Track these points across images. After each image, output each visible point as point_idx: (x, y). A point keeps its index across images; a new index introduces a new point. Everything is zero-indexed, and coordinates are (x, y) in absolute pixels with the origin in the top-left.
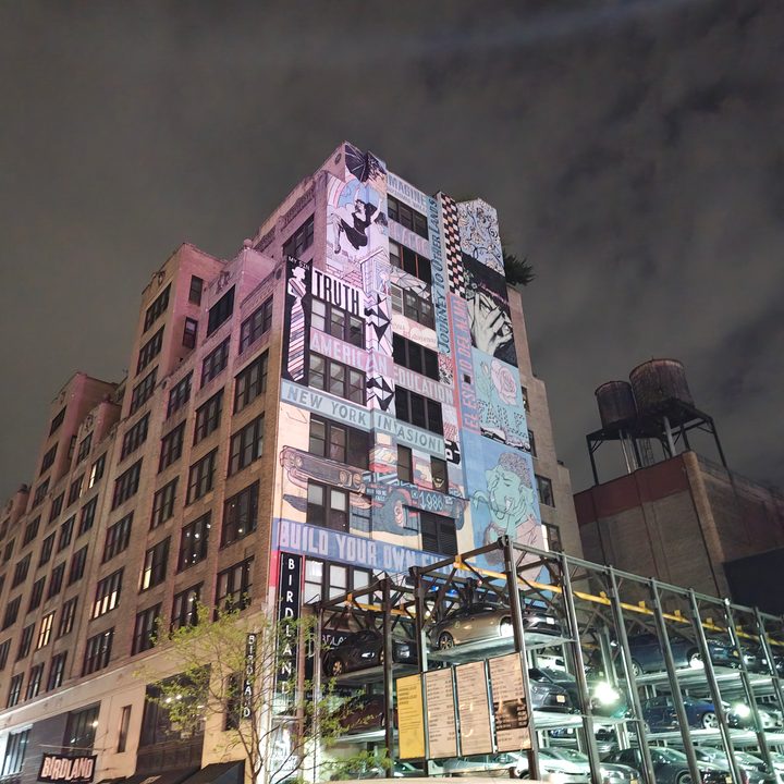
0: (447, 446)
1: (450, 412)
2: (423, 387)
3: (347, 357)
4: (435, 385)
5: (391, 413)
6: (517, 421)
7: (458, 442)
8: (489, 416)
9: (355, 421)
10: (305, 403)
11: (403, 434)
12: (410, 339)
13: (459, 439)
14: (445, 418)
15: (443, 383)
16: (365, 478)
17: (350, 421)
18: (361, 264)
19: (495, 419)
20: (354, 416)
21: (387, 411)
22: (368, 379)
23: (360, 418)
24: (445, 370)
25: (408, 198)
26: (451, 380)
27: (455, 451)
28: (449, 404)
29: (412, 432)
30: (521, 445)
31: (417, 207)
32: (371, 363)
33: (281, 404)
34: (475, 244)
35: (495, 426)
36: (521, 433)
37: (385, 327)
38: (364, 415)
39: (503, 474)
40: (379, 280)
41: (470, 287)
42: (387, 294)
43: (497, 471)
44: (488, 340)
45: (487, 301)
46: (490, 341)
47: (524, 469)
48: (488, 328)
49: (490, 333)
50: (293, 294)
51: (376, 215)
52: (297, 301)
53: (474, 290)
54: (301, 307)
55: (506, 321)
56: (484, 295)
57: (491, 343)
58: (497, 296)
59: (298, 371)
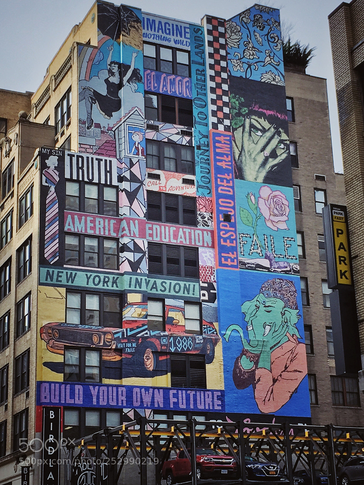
0: (202, 288)
1: (208, 254)
2: (179, 237)
3: (100, 228)
4: (193, 231)
5: (142, 272)
6: (286, 245)
7: (215, 281)
8: (252, 248)
9: (108, 286)
10: (61, 281)
11: (156, 288)
12: (167, 192)
13: (215, 279)
14: (202, 262)
15: (202, 227)
16: (116, 336)
17: (104, 288)
18: (114, 131)
19: (260, 249)
20: (108, 281)
21: (139, 271)
22: (121, 244)
23: (113, 283)
24: (205, 213)
25: (168, 36)
26: (210, 222)
27: (212, 291)
28: (208, 247)
29: (166, 283)
30: (288, 269)
31: (179, 43)
32: (124, 229)
33: (40, 288)
34: (249, 61)
35: (259, 257)
36: (289, 256)
37: (138, 189)
38: (117, 278)
39: (264, 302)
40: (132, 143)
41: (239, 114)
42: (140, 156)
43: (257, 300)
44: (258, 167)
45: (259, 123)
46: (259, 168)
47: (290, 292)
48: (258, 153)
49: (261, 159)
50: (47, 184)
51: (129, 73)
52: (50, 190)
53: (244, 116)
54: (55, 194)
55: (282, 138)
56: (256, 118)
57: (261, 169)
58: (273, 113)
59: (54, 254)
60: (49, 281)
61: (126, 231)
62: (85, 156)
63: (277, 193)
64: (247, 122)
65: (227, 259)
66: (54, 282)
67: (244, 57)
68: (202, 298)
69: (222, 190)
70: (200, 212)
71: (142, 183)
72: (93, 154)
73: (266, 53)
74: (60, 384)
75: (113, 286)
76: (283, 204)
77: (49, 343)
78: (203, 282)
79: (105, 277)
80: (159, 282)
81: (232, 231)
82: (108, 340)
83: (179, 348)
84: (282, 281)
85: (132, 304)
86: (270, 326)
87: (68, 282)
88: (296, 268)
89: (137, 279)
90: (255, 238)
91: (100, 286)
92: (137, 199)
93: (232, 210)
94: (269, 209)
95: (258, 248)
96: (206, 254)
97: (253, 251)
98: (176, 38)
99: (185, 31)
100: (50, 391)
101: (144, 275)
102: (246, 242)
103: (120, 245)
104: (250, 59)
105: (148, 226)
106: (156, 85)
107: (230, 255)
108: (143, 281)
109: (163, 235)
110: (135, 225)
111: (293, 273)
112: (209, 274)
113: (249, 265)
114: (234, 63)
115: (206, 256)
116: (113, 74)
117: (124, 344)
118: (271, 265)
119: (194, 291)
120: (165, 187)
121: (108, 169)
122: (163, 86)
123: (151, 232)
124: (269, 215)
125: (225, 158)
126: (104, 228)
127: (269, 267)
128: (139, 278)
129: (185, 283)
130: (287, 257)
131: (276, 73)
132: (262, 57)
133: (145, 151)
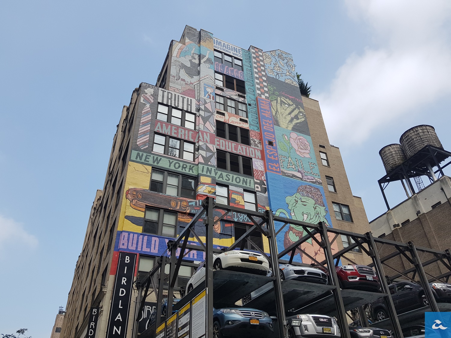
0: (256, 183)
1: (259, 163)
2: (239, 150)
3: (181, 135)
4: (248, 148)
5: (212, 164)
6: (311, 167)
7: (265, 180)
8: (289, 164)
10: (148, 161)
11: (222, 177)
12: (230, 123)
13: (265, 179)
14: (255, 167)
15: (253, 147)
16: (190, 204)
17: (182, 171)
18: (194, 85)
19: (294, 166)
20: (185, 168)
21: (209, 163)
23: (190, 169)
24: (255, 139)
25: (229, 51)
26: (259, 145)
27: (263, 186)
28: (258, 158)
29: (230, 176)
30: (314, 181)
31: (235, 55)
32: (199, 137)
33: (130, 163)
34: (277, 71)
35: (294, 170)
36: (314, 173)
37: (209, 117)
38: (193, 167)
39: (301, 198)
40: (206, 92)
41: (273, 94)
42: (211, 99)
43: (296, 197)
44: (287, 122)
45: (286, 101)
46: (289, 122)
47: (317, 195)
48: (287, 115)
49: (289, 118)
50: (144, 103)
51: (205, 59)
52: (146, 106)
53: (277, 95)
54: (149, 109)
55: (300, 111)
56: (284, 98)
57: (290, 123)
58: (294, 98)
59: (144, 144)
60: (138, 159)
61: (201, 138)
62: (173, 93)
64: (279, 98)
65: (272, 167)
66: (143, 161)
67: (274, 69)
68: (256, 189)
69: (266, 128)
70: (252, 138)
71: (212, 114)
72: (179, 94)
73: (286, 70)
74: (139, 235)
75: (189, 171)
76: (306, 144)
77: (132, 202)
78: (256, 179)
79: (183, 165)
80: (224, 174)
81: (275, 151)
82: (183, 206)
83: (241, 219)
84: (311, 187)
85: (204, 184)
86: (307, 215)
87: (154, 163)
88: (319, 181)
89: (208, 168)
90: (290, 159)
91: (180, 170)
92: (209, 122)
93: (274, 140)
94: (298, 145)
95: (292, 166)
96: (257, 163)
97: (289, 166)
98: (234, 53)
99: (239, 51)
100: (128, 240)
101: (214, 167)
102: (284, 161)
103: (196, 147)
105: (216, 140)
106: (222, 70)
107: (275, 165)
108: (213, 170)
109: (227, 146)
110: (207, 135)
111: (318, 184)
112: (261, 175)
113: (287, 174)
114: (268, 71)
115: (258, 164)
116: (195, 59)
117: (197, 211)
118: (303, 176)
119: (250, 184)
120: (228, 120)
121: (189, 103)
122: (227, 71)
123: (219, 143)
124: (298, 148)
125: (267, 112)
126: (185, 135)
127: (302, 177)
128: (210, 168)
129: (243, 178)
130: (312, 174)
131: (293, 80)
132: (285, 72)
133: (215, 98)
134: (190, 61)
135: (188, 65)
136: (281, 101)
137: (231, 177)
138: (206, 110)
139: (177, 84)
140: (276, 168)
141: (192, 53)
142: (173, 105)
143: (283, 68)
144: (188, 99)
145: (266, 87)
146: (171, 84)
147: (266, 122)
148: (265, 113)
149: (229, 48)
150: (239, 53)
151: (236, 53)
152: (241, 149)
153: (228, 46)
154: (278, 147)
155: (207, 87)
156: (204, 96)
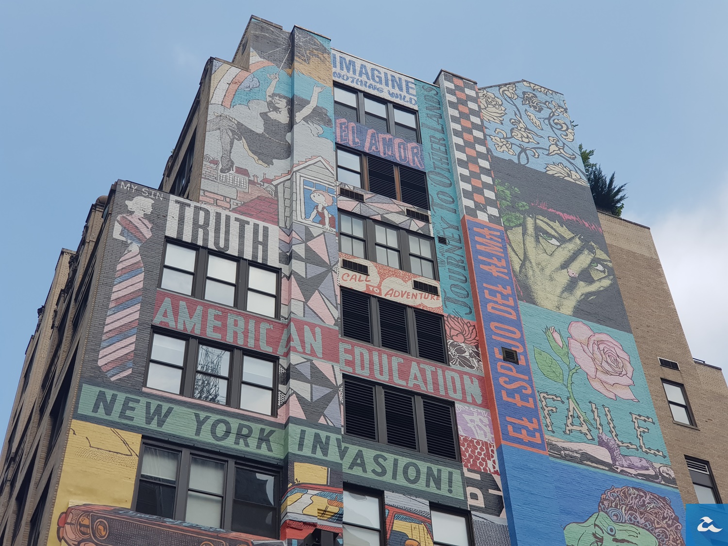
0: (468, 482)
1: (476, 418)
2: (412, 376)
3: (235, 333)
4: (440, 372)
5: (330, 424)
6: (639, 427)
7: (496, 472)
8: (569, 421)
9: (247, 445)
10: (131, 419)
11: (363, 465)
12: (383, 296)
13: (497, 468)
14: (464, 430)
15: (458, 368)
17: (236, 447)
19: (585, 426)
20: (247, 436)
21: (322, 421)
22: (283, 368)
23: (261, 440)
24: (463, 345)
25: (378, 86)
26: (475, 361)
27: (491, 491)
28: (474, 403)
29: (385, 459)
30: (651, 472)
31: (397, 97)
32: (289, 339)
33: (76, 424)
34: (522, 143)
35: (586, 440)
36: (649, 449)
37: (320, 278)
38: (271, 432)
39: (612, 530)
40: (310, 205)
41: (513, 208)
42: (327, 226)
43: (595, 525)
44: (559, 290)
45: (552, 228)
46: (563, 292)
47: (664, 518)
48: (557, 270)
49: (563, 278)
50: (124, 239)
51: (307, 111)
52: (130, 248)
53: (522, 212)
54: (139, 258)
55: (597, 256)
56: (546, 220)
57: (566, 294)
58: (574, 218)
59: (121, 363)
60: (101, 413)
61: (296, 343)
62: (212, 210)
63: (604, 337)
64: (530, 222)
65: (518, 428)
66: (115, 416)
67: (512, 137)
68: (471, 502)
69: (493, 308)
70: (452, 341)
71: (330, 269)
72: (230, 211)
73: (549, 140)
75: (259, 447)
76: (618, 356)
78: (469, 470)
79: (241, 427)
80: (369, 454)
81: (524, 380)
84: (642, 494)
85: (305, 487)
87: (148, 422)
88: (667, 474)
89: (317, 436)
90: (572, 405)
91: (229, 443)
92: (320, 292)
93: (518, 344)
94: (594, 360)
95: (581, 425)
96: (471, 417)
97: (570, 427)
98: (392, 91)
99: (407, 85)
101: (336, 430)
102: (554, 409)
103: (281, 371)
104: (522, 141)
105: (342, 347)
106: (357, 140)
107: (525, 422)
108: (333, 443)
109: (377, 367)
110: (314, 334)
111: (663, 482)
112: (483, 456)
113: (567, 452)
114: (495, 141)
115: (472, 421)
116: (276, 109)
118: (614, 459)
119: (450, 486)
120: (379, 287)
121: (261, 239)
122: (371, 144)
123: (349, 357)
124: (594, 370)
125: (495, 261)
126: (246, 333)
127: (611, 462)
128: (323, 434)
129: (429, 465)
130: (644, 450)
131: (572, 168)
132: (544, 143)
133: (337, 223)
134: (264, 115)
135: (258, 127)
136: (537, 229)
137: (389, 465)
138: (312, 258)
139: (225, 183)
140: (531, 433)
141: (268, 94)
142: (211, 246)
143: (540, 133)
144: (256, 227)
145: (490, 187)
146: (205, 184)
147: (493, 293)
148: (489, 264)
149: (377, 79)
150: (408, 92)
151: (399, 92)
152: (419, 375)
153: (376, 72)
154: (533, 367)
155: (314, 189)
156: (303, 216)
